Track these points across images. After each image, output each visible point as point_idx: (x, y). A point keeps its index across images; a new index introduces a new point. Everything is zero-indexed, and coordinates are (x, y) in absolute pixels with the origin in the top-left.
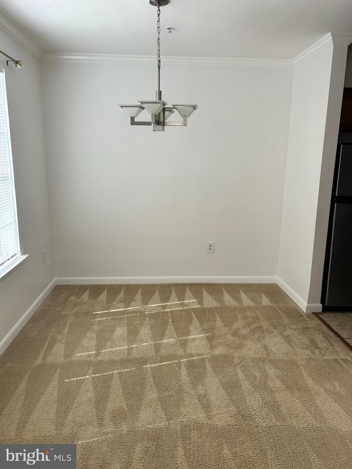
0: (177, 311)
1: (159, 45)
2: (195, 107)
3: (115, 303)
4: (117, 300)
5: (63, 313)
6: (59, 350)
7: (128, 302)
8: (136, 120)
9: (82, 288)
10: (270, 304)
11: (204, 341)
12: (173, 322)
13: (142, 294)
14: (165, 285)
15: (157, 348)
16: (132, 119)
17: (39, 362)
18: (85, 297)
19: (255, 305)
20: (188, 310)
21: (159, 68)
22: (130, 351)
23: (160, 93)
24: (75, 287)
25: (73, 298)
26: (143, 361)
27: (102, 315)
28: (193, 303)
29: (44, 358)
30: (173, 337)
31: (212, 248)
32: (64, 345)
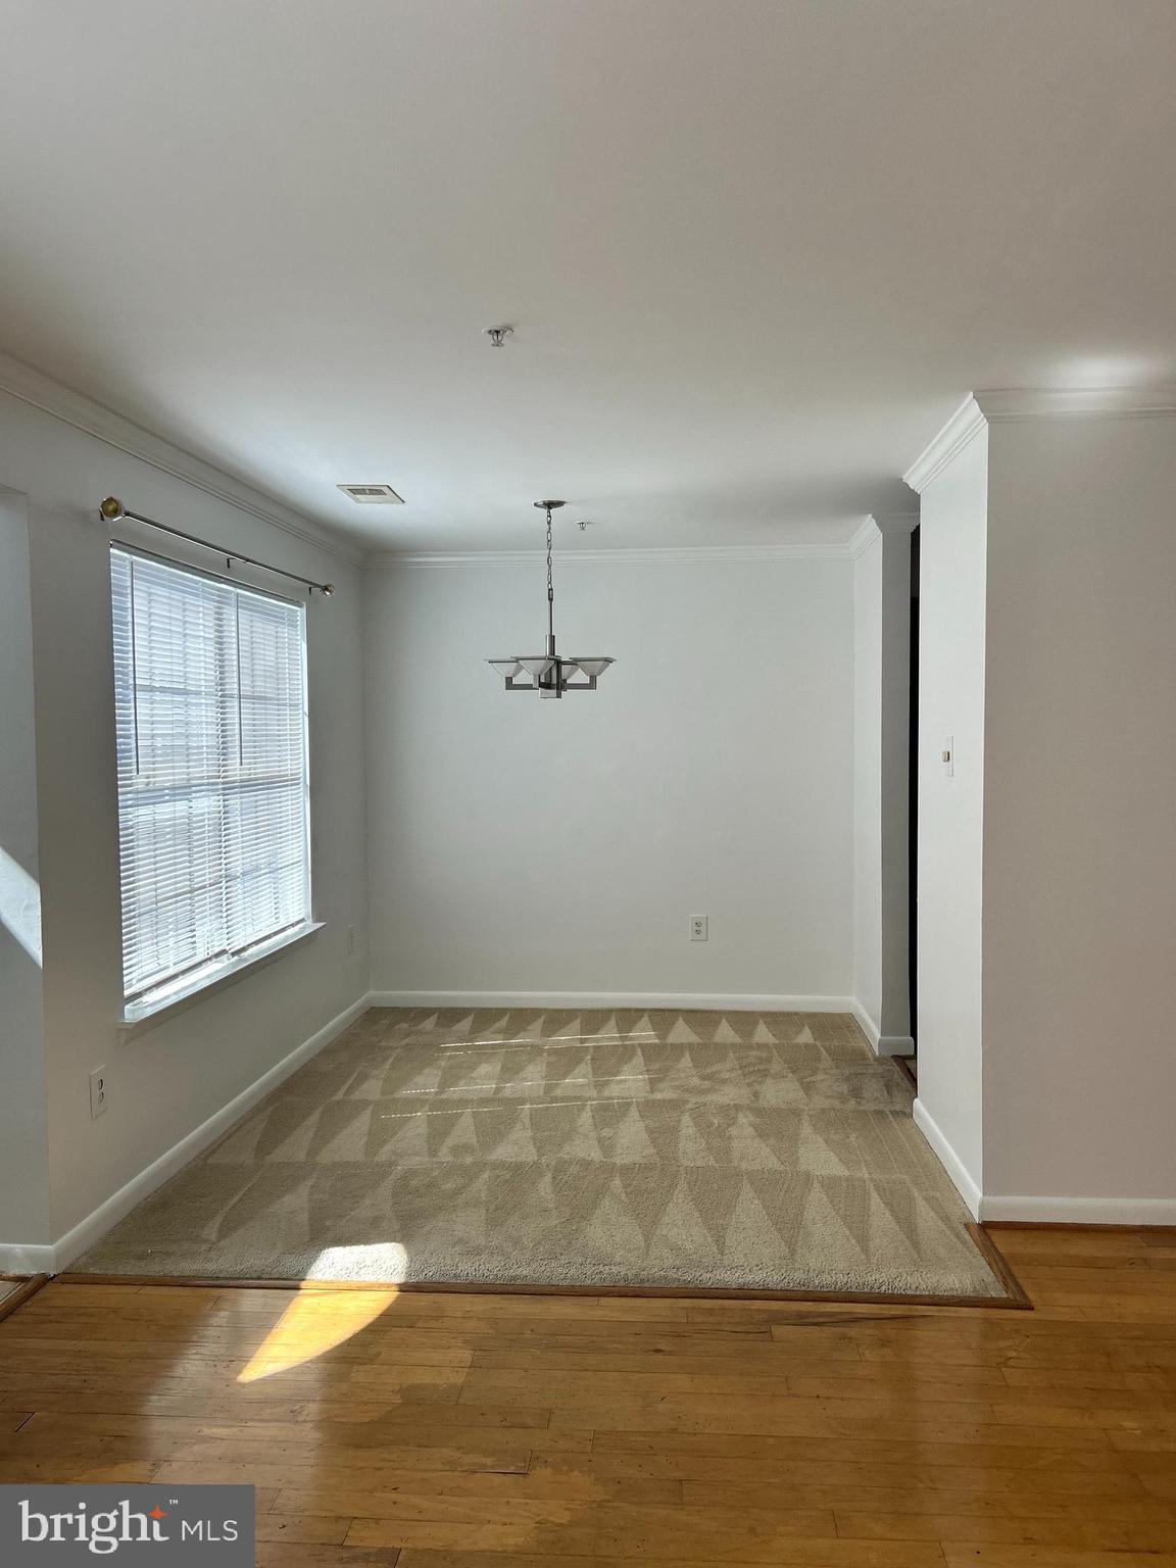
0: (607, 1046)
1: (550, 566)
2: (608, 661)
3: (486, 1032)
4: (492, 1029)
5: (383, 1044)
6: (372, 1089)
7: (510, 1032)
8: (515, 681)
9: (424, 1013)
10: (812, 1041)
11: (641, 1084)
12: (592, 1059)
13: (544, 1022)
14: (598, 1011)
15: (548, 1089)
16: (509, 680)
17: (339, 1096)
18: (429, 1024)
19: (777, 1042)
20: (633, 1045)
21: (551, 600)
22: (497, 1090)
23: (552, 638)
24: (408, 1010)
25: (403, 1026)
26: (523, 1101)
27: (456, 1049)
28: (649, 1037)
29: (349, 1092)
30: (584, 1076)
31: (703, 929)
32: (381, 1082)
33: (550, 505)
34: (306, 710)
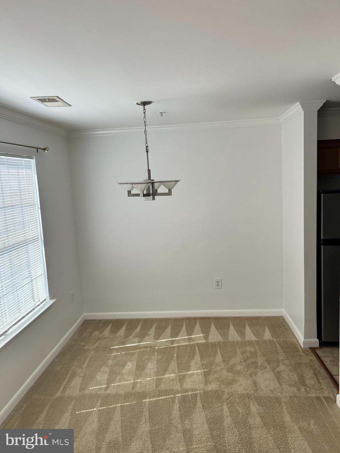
0: (183, 346)
1: (146, 135)
3: (131, 337)
4: (133, 335)
5: (86, 348)
6: (77, 382)
7: (142, 336)
8: (132, 192)
9: (106, 323)
10: (271, 338)
11: (200, 377)
12: (177, 357)
13: (156, 328)
14: (178, 319)
15: (158, 382)
16: (129, 192)
17: (58, 394)
18: (107, 332)
19: (256, 339)
20: (194, 345)
21: (147, 152)
22: (135, 384)
23: (149, 171)
24: (100, 321)
25: (96, 333)
26: (144, 395)
27: (118, 350)
28: (199, 338)
29: (63, 391)
30: (174, 372)
31: (220, 284)
32: (81, 378)
33: (144, 104)
34: (39, 206)
